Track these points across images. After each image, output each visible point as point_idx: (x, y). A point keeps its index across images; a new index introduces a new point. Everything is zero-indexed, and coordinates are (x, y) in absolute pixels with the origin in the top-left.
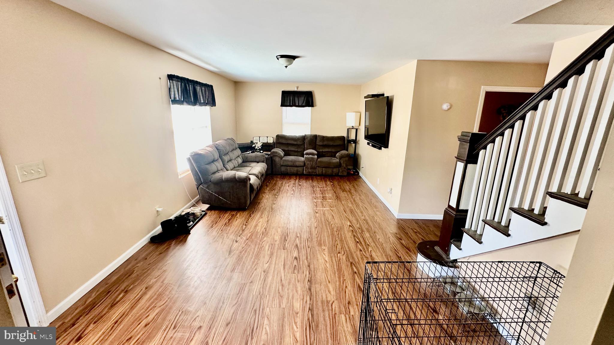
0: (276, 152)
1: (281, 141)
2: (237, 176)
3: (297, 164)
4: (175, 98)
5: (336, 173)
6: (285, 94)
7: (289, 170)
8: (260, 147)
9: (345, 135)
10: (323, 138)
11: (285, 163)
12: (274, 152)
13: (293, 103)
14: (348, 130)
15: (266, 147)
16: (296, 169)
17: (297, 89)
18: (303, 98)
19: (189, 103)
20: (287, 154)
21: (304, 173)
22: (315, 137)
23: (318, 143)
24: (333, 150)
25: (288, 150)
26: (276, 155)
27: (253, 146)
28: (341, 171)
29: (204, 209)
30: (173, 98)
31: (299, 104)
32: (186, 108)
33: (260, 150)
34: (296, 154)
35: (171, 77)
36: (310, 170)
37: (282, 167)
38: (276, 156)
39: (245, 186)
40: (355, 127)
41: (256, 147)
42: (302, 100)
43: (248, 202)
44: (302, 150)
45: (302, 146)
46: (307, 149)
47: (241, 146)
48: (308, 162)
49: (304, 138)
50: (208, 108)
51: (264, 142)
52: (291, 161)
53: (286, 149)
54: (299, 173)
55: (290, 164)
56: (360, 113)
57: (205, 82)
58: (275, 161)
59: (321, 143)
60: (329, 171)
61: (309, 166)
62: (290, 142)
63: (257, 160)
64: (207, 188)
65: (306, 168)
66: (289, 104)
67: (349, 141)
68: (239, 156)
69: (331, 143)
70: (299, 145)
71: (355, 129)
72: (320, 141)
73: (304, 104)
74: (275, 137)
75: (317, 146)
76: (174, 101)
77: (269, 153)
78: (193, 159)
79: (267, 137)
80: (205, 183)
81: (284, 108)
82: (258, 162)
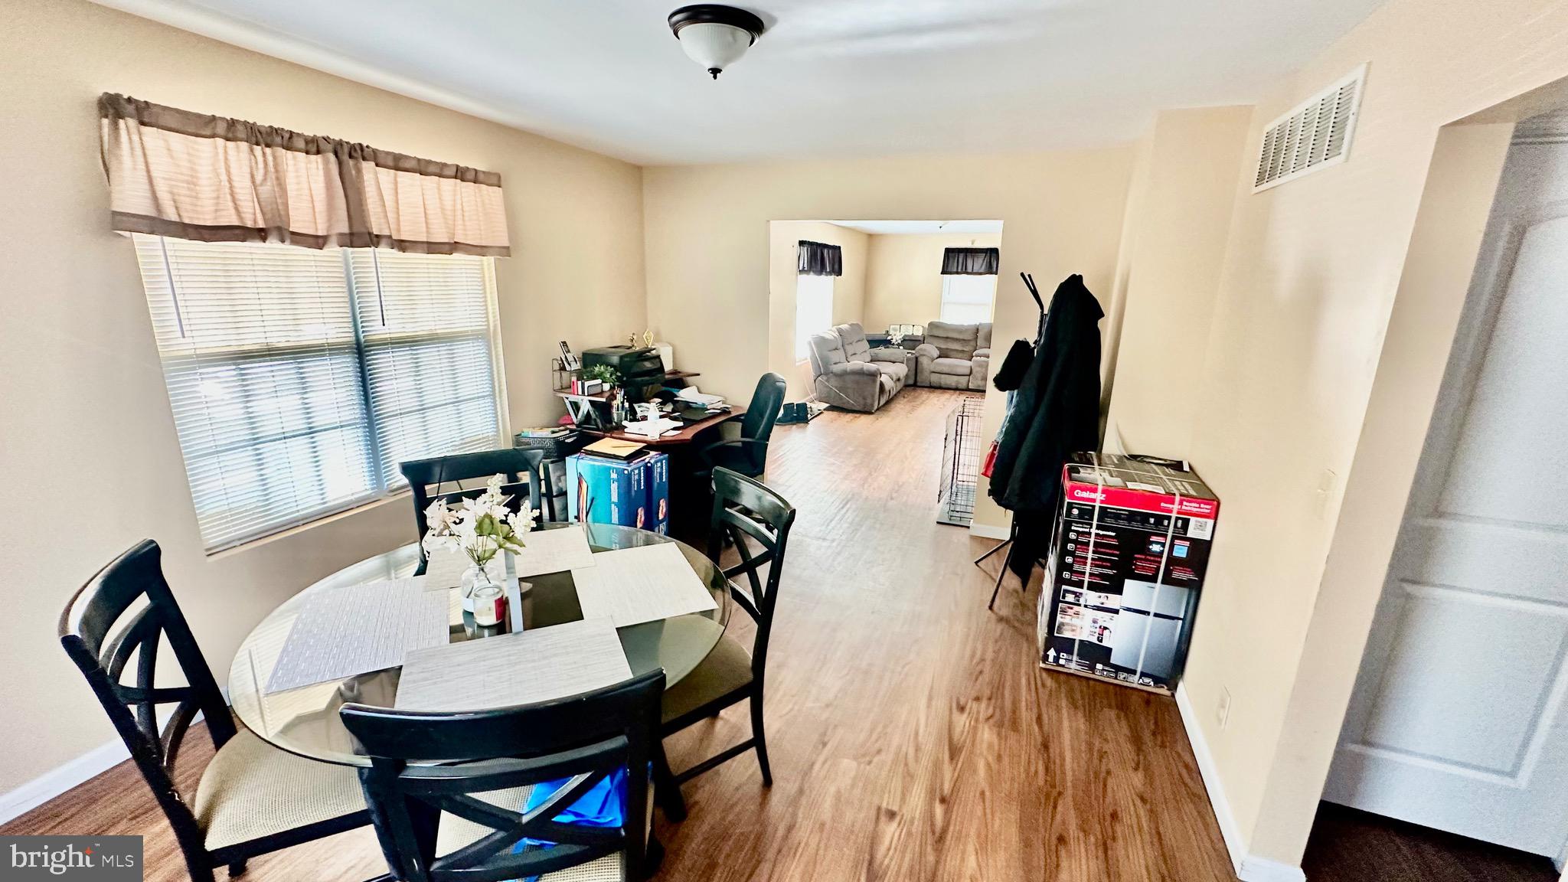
0: (925, 350)
1: (936, 333)
2: (865, 368)
3: (959, 371)
4: (804, 268)
6: (950, 253)
7: (943, 380)
8: (900, 342)
11: (938, 369)
12: (921, 349)
13: (962, 269)
15: (910, 342)
16: (955, 378)
17: (973, 243)
18: (981, 261)
19: (815, 272)
20: (944, 354)
21: (970, 388)
25: (947, 349)
26: (925, 353)
27: (889, 338)
29: (822, 408)
30: (801, 268)
31: (973, 269)
32: (812, 278)
33: (899, 345)
34: (960, 355)
35: (802, 243)
36: (980, 383)
37: (932, 375)
38: (924, 355)
39: (874, 381)
41: (893, 341)
42: (979, 263)
43: (876, 407)
44: (972, 349)
45: (973, 343)
46: (980, 348)
47: (870, 339)
48: (978, 369)
49: (977, 329)
50: (832, 277)
51: (907, 333)
52: (949, 367)
53: (943, 346)
54: (960, 386)
55: (946, 370)
57: (832, 244)
58: (921, 365)
61: (979, 375)
62: (951, 335)
63: (893, 359)
64: (827, 381)
65: (973, 378)
66: (955, 271)
68: (865, 352)
70: (967, 339)
73: (982, 271)
74: (927, 326)
76: (802, 271)
77: (913, 352)
78: (815, 343)
79: (913, 326)
80: (826, 374)
81: (946, 276)
82: (894, 362)
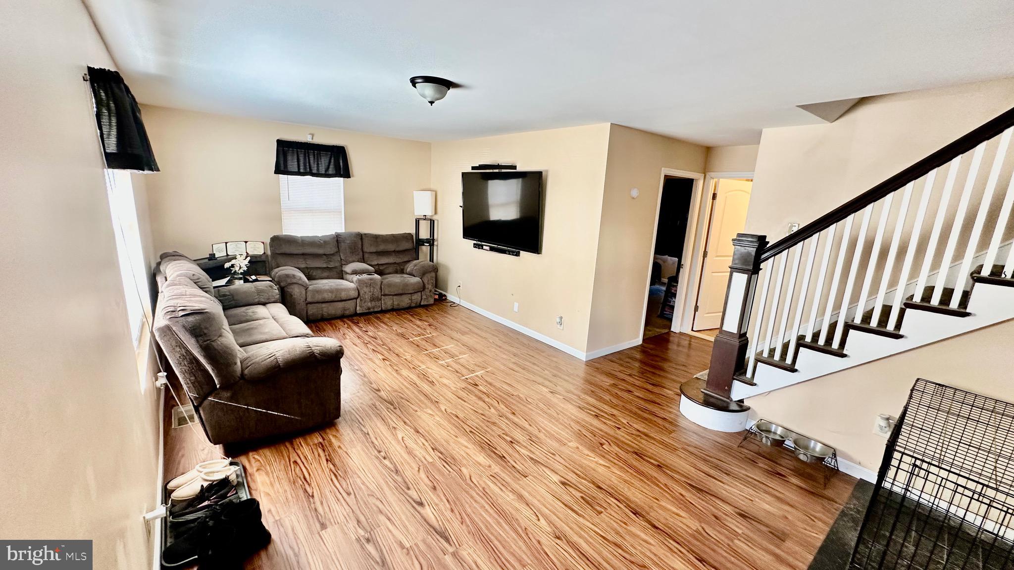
0: (287, 276)
1: (285, 249)
2: (315, 350)
3: (343, 295)
5: (417, 303)
6: (284, 147)
7: (325, 310)
8: (245, 268)
9: (413, 231)
10: (376, 238)
11: (319, 297)
12: (282, 275)
13: (305, 168)
14: (417, 222)
15: (257, 265)
16: (340, 305)
17: (312, 139)
18: (326, 160)
20: (311, 275)
21: (358, 312)
22: (361, 237)
23: (367, 248)
24: (398, 260)
25: (311, 268)
27: (227, 265)
28: (424, 297)
31: (318, 169)
34: (325, 274)
36: (369, 304)
37: (309, 305)
38: (292, 283)
40: (428, 217)
41: (236, 269)
44: (337, 264)
45: (337, 257)
46: (348, 263)
48: (365, 289)
49: (338, 239)
52: (331, 291)
53: (305, 265)
54: (347, 313)
55: (328, 296)
56: (435, 192)
58: (291, 296)
59: (373, 249)
60: (405, 301)
61: (367, 297)
63: (263, 300)
64: (233, 397)
65: (361, 300)
66: (296, 170)
67: (420, 242)
69: (391, 247)
70: (328, 254)
71: (428, 220)
72: (371, 245)
73: (329, 172)
74: (268, 241)
75: (366, 256)
79: (246, 242)
80: (224, 388)
81: (283, 177)
82: (264, 305)
